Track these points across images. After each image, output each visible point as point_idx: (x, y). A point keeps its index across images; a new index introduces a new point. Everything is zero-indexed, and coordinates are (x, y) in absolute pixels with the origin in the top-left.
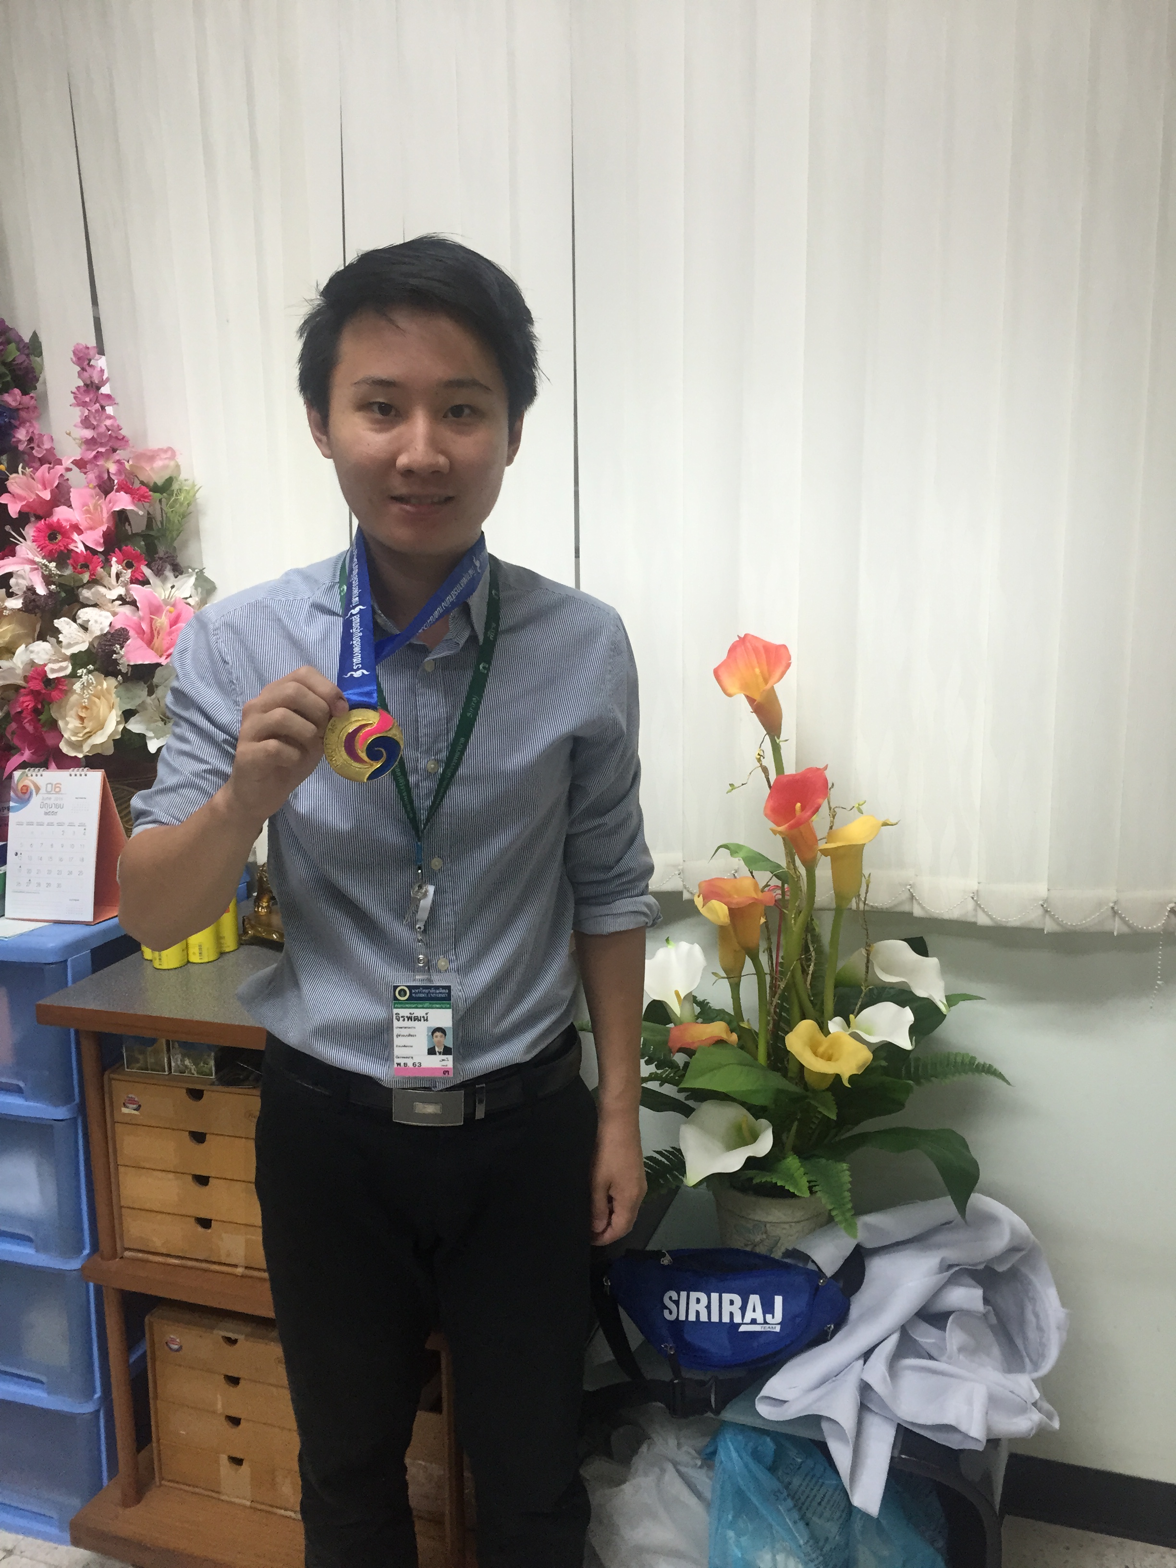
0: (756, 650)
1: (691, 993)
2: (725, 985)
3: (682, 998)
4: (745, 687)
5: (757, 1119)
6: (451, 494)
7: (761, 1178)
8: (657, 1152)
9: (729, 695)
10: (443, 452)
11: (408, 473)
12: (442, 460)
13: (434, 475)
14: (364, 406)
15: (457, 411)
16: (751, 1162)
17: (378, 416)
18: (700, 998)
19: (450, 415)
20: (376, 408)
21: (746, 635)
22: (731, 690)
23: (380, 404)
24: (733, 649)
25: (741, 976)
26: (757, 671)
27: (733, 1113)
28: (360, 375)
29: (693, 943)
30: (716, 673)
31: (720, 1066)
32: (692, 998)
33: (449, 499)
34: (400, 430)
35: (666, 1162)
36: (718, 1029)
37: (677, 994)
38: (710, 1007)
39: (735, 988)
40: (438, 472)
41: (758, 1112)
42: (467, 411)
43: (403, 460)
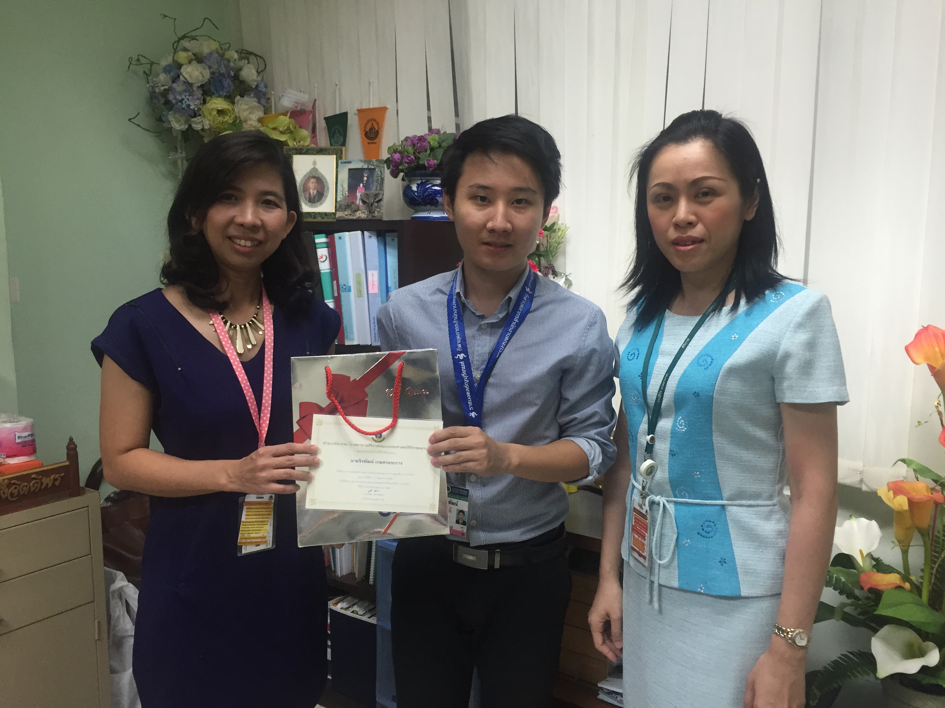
0: (936, 336)
1: (870, 553)
2: (898, 551)
3: (865, 555)
4: (927, 359)
5: (924, 641)
6: (511, 243)
7: (927, 680)
8: (850, 653)
9: (916, 363)
10: (510, 222)
11: (492, 231)
12: (509, 226)
13: (505, 233)
14: (473, 197)
15: (519, 201)
16: (924, 669)
17: (480, 202)
18: (876, 556)
19: (515, 203)
20: (479, 198)
21: (928, 326)
22: (917, 360)
23: (481, 196)
24: (918, 335)
25: (909, 546)
26: (937, 349)
27: (909, 635)
28: (473, 182)
29: (871, 520)
30: (907, 349)
31: (902, 604)
32: (870, 556)
33: (509, 246)
34: (489, 210)
35: (856, 660)
36: (894, 578)
37: (861, 552)
38: (883, 563)
39: (905, 553)
40: (506, 231)
41: (925, 636)
42: (524, 201)
43: (490, 225)
